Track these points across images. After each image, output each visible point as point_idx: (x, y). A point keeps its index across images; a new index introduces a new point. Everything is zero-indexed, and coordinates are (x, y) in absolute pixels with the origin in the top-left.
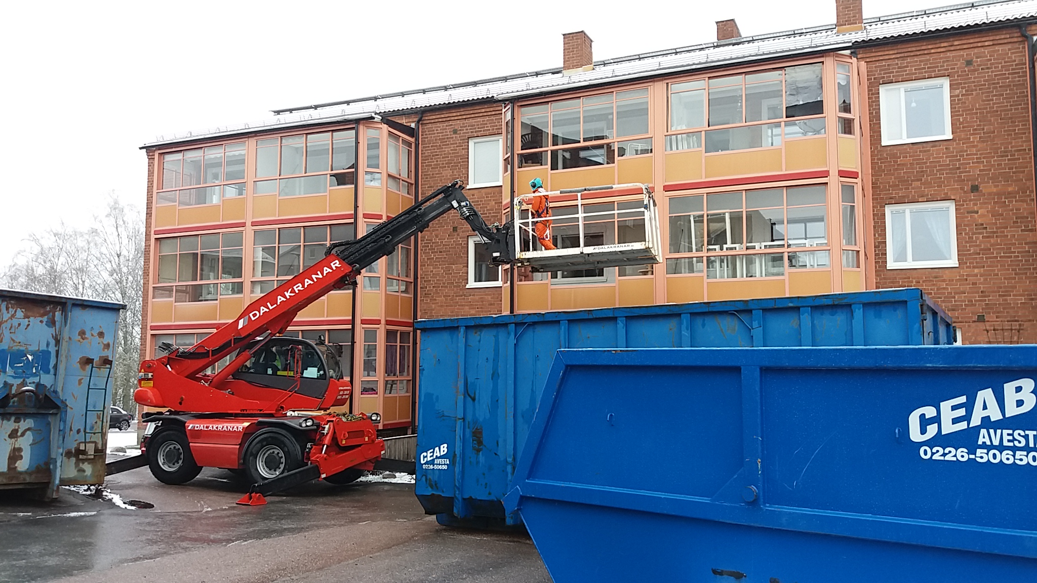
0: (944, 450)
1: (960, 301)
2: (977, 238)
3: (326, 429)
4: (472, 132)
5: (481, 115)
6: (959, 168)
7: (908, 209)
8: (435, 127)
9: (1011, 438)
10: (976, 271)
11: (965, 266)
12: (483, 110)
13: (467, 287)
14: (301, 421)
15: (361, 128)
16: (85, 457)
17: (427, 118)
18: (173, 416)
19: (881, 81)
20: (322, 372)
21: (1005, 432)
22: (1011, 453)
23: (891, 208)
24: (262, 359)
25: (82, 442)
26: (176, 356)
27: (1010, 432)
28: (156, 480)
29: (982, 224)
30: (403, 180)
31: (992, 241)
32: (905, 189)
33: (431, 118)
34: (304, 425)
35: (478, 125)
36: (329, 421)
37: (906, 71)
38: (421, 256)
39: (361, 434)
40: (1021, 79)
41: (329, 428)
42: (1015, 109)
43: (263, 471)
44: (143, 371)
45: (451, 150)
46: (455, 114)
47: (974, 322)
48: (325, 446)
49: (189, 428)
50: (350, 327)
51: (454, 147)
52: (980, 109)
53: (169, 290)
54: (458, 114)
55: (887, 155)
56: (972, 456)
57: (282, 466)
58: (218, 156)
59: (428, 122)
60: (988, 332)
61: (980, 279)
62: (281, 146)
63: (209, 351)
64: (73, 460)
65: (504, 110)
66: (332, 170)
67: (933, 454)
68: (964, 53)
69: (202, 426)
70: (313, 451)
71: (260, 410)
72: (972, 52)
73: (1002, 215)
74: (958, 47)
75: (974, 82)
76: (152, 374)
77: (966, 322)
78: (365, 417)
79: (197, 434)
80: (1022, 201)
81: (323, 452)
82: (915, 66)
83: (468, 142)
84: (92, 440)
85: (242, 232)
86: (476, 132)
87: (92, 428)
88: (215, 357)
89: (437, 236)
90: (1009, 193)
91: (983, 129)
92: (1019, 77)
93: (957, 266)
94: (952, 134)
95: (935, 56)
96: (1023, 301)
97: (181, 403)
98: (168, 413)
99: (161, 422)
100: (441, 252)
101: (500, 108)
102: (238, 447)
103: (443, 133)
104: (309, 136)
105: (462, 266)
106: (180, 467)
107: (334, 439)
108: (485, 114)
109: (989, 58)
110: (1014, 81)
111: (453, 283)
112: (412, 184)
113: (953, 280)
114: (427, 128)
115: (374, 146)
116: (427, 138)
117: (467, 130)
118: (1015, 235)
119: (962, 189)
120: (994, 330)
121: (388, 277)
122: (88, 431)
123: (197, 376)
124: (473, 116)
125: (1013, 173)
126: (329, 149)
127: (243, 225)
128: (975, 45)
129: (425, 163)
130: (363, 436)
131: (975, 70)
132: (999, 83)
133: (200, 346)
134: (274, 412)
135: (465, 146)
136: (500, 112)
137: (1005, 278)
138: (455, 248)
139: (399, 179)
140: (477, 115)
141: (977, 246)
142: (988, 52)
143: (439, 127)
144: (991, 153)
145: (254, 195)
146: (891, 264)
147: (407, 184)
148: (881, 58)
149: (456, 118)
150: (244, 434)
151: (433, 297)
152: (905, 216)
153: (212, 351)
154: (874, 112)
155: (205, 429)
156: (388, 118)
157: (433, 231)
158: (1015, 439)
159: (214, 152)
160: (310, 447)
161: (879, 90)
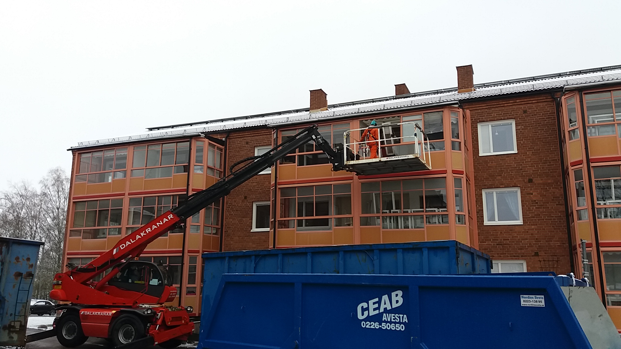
0: (370, 323)
1: (525, 244)
2: (533, 208)
3: (159, 316)
4: (256, 144)
5: (262, 134)
6: (521, 169)
7: (494, 192)
8: (236, 140)
9: (394, 318)
10: (533, 227)
11: (527, 224)
12: (263, 132)
13: (251, 231)
14: (144, 310)
15: (193, 141)
16: (14, 330)
17: (231, 135)
18: (73, 307)
19: (478, 120)
20: (160, 282)
21: (393, 315)
22: (394, 325)
23: (485, 191)
24: (125, 273)
25: (13, 321)
26: (76, 271)
27: (394, 315)
28: (61, 345)
29: (535, 201)
30: (216, 170)
31: (541, 210)
32: (493, 180)
33: (234, 135)
34: (146, 313)
35: (260, 140)
36: (161, 311)
37: (491, 115)
38: (226, 213)
39: (180, 319)
40: (553, 121)
41: (161, 315)
42: (550, 138)
43: (122, 339)
44: (56, 279)
45: (245, 153)
46: (247, 134)
47: (533, 256)
48: (158, 326)
49: (82, 314)
50: (181, 254)
51: (246, 151)
52: (532, 137)
53: (79, 231)
54: (249, 133)
55: (482, 161)
56: (380, 326)
57: (133, 337)
58: (112, 155)
59: (232, 137)
60: (540, 262)
61: (535, 232)
62: (148, 150)
63: (95, 267)
64: (7, 331)
65: (273, 133)
66: (175, 164)
67: (366, 325)
68: (522, 106)
69: (89, 312)
70: (151, 328)
71: (124, 304)
72: (526, 106)
73: (545, 195)
74: (519, 103)
75: (528, 122)
76: (61, 281)
77: (528, 256)
78: (183, 309)
79: (86, 317)
80: (556, 188)
81: (157, 329)
82: (496, 113)
83: (254, 149)
84: (19, 320)
85: (122, 199)
86: (259, 143)
87: (19, 312)
88: (99, 271)
89: (235, 201)
90: (549, 184)
91: (534, 148)
92: (552, 120)
93: (522, 224)
94: (518, 150)
95: (507, 108)
96: (559, 245)
97: (77, 299)
98: (71, 305)
99: (66, 310)
100: (237, 211)
101: (270, 131)
102: (108, 325)
103: (240, 143)
104: (164, 145)
105: (248, 219)
106: (75, 337)
107: (164, 321)
108: (264, 134)
109: (535, 109)
110: (549, 122)
111: (243, 229)
112: (222, 172)
113: (520, 232)
114: (232, 141)
115: (200, 150)
116: (231, 146)
117: (254, 142)
118: (553, 207)
119: (524, 181)
120: (544, 261)
121: (205, 225)
122: (17, 314)
123: (87, 283)
124: (257, 135)
125: (551, 172)
126: (174, 152)
127: (124, 194)
128: (528, 102)
129: (230, 160)
130: (181, 320)
131: (528, 116)
132: (541, 123)
133: (91, 265)
134: (132, 305)
135: (252, 151)
136: (271, 133)
137: (549, 232)
138: (245, 208)
139: (214, 169)
140: (259, 134)
141: (533, 213)
142: (535, 106)
143: (238, 140)
144: (538, 161)
145: (131, 178)
146: (486, 223)
147: (219, 172)
148: (478, 108)
149: (248, 136)
150: (112, 317)
151: (231, 237)
152: (493, 196)
153: (97, 267)
154: (475, 137)
155: (91, 314)
156: (209, 135)
157: (233, 198)
158: (396, 318)
159: (110, 153)
160: (149, 326)
161: (477, 125)
